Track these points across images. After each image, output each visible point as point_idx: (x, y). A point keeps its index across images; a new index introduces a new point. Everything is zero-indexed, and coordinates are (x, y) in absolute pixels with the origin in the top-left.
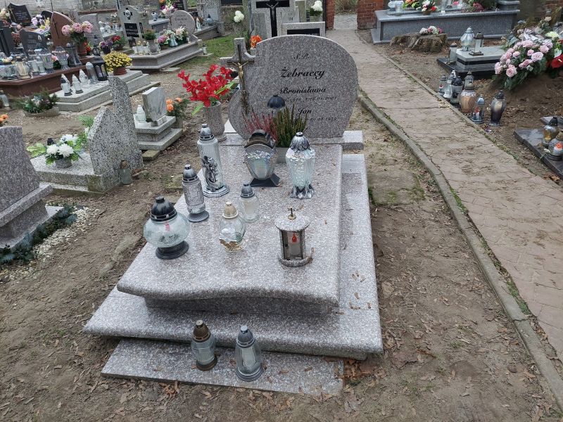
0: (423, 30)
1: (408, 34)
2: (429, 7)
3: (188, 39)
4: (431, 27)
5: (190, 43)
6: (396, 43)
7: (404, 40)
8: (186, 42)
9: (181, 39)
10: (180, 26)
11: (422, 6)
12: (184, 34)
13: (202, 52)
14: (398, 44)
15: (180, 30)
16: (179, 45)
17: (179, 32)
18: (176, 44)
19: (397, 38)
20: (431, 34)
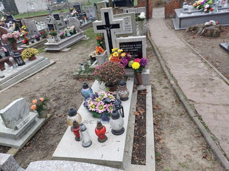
0: (207, 23)
1: (197, 26)
2: (209, 9)
3: (77, 32)
4: (211, 21)
5: (78, 34)
6: (190, 31)
7: (195, 29)
8: (76, 33)
9: (73, 32)
10: (73, 25)
11: (204, 8)
12: (74, 29)
13: (84, 37)
14: (191, 31)
15: (72, 28)
16: (71, 35)
17: (72, 29)
18: (70, 35)
19: (190, 28)
20: (212, 25)
